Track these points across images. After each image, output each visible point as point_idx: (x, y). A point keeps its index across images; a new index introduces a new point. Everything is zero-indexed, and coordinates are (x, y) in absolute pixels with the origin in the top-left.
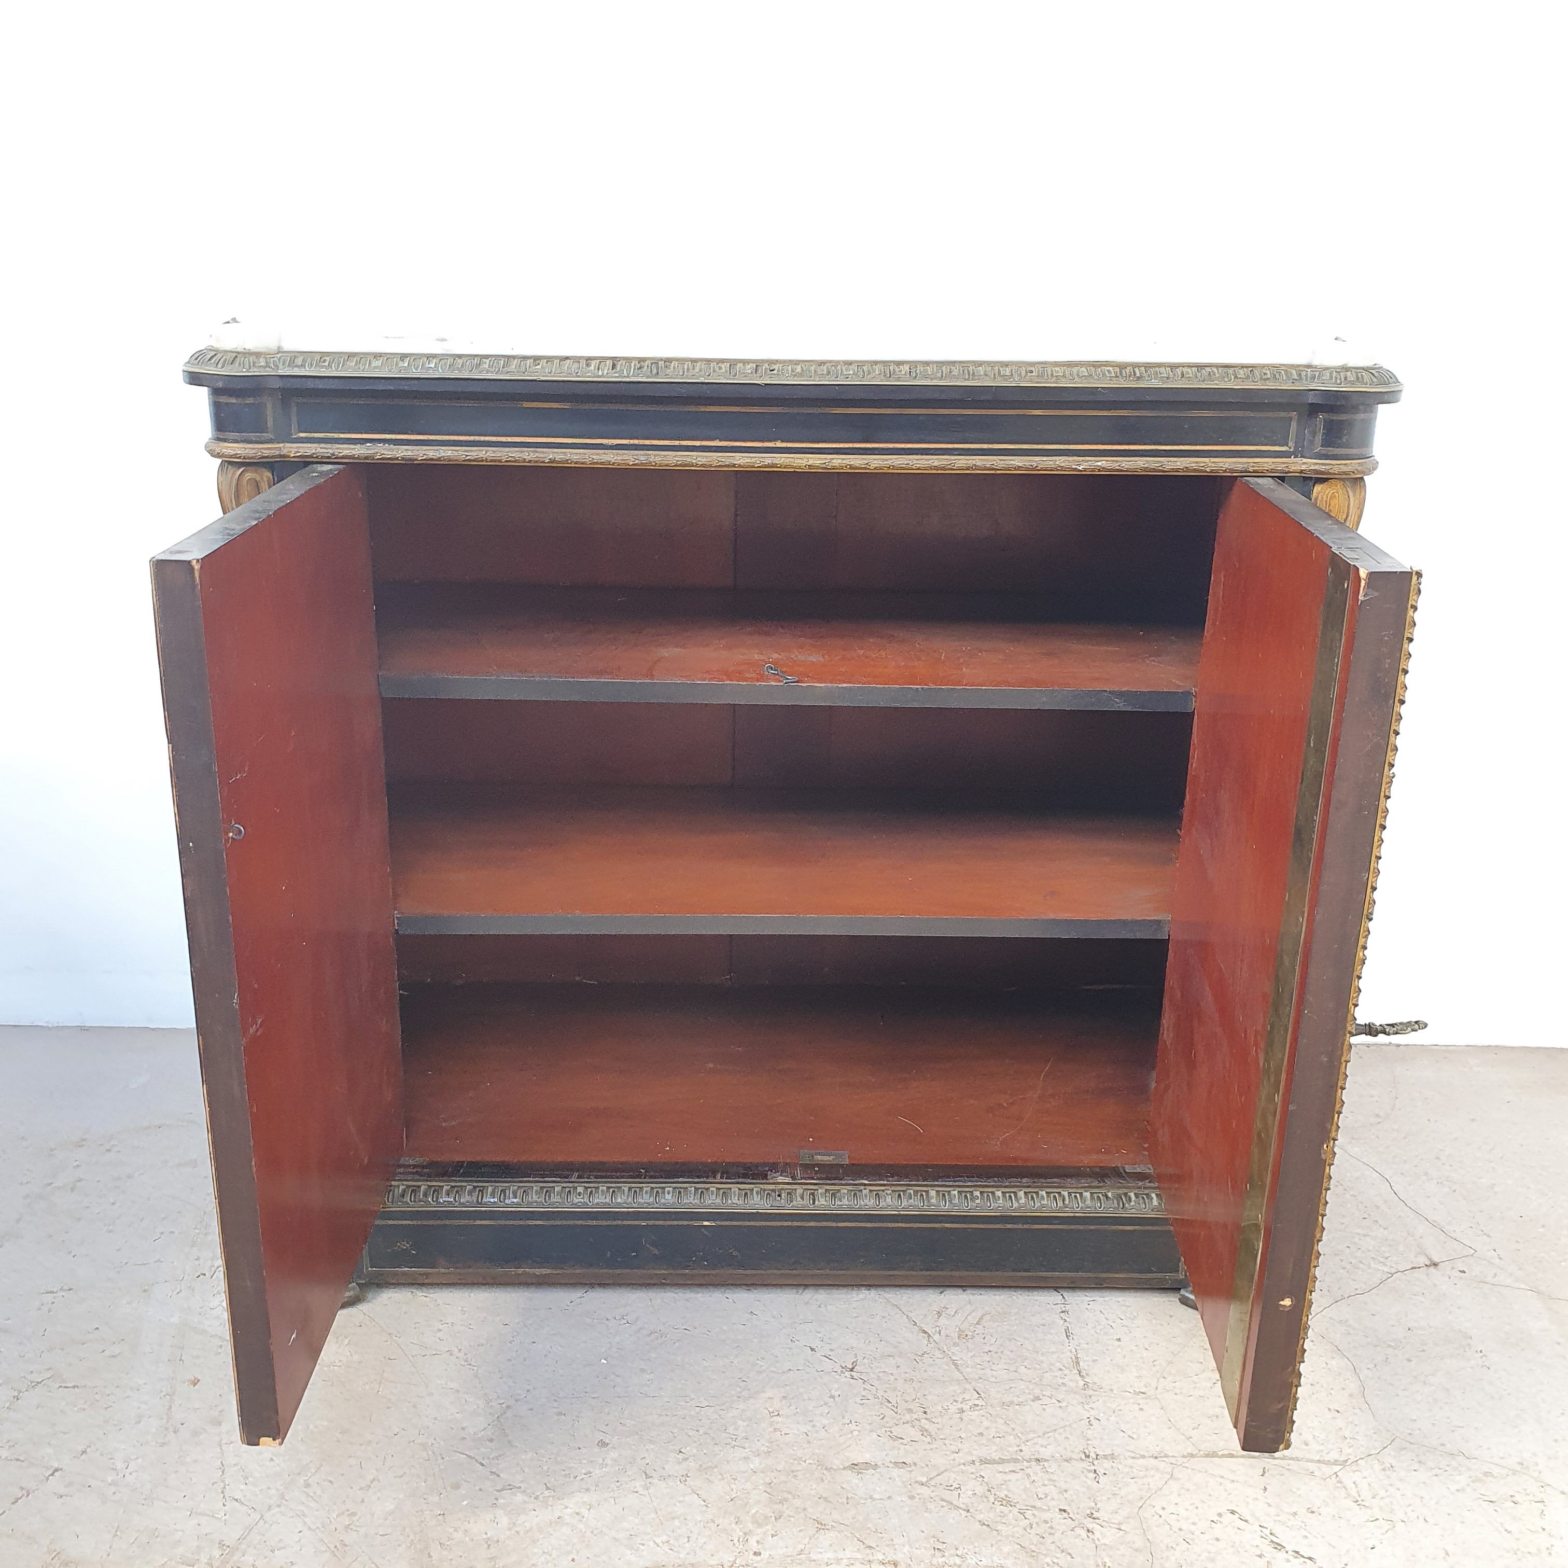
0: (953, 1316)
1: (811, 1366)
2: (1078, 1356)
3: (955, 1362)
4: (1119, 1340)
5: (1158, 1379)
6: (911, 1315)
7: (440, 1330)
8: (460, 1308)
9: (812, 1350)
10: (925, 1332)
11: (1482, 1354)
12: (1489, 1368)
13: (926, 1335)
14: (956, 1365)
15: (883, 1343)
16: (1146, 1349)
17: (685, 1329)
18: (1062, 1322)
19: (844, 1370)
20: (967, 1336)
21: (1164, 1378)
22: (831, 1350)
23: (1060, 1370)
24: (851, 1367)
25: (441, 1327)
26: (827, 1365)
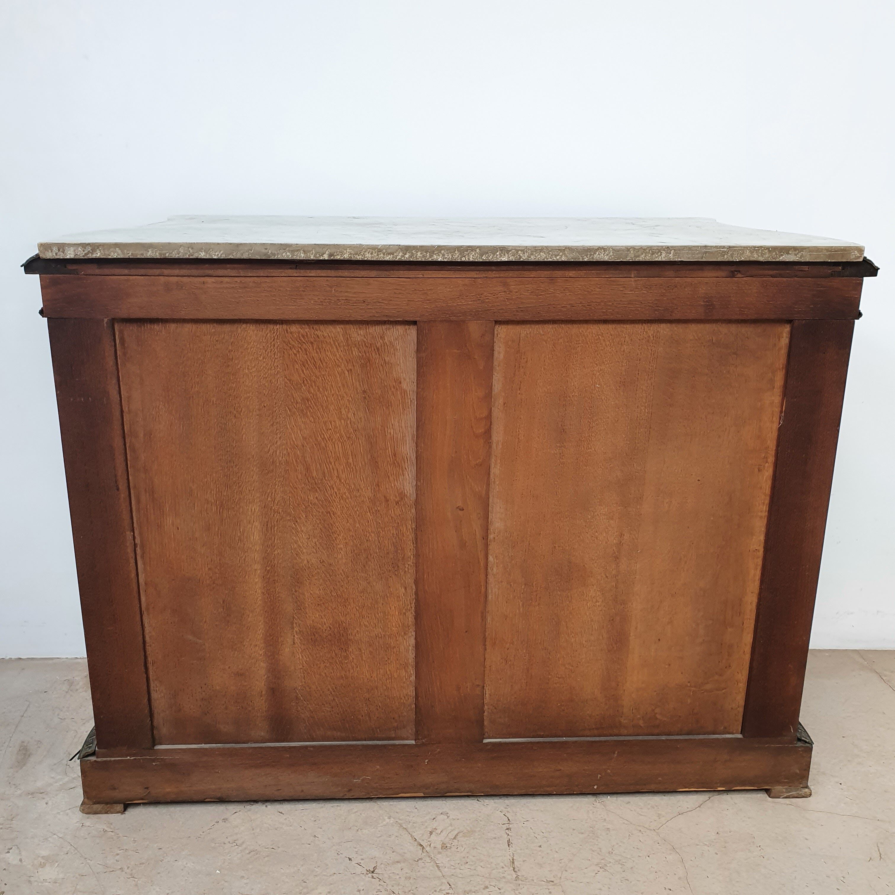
0: (440, 834)
1: (348, 870)
2: (514, 858)
3: (438, 865)
4: (540, 846)
5: (562, 872)
6: (414, 834)
7: (118, 854)
8: (132, 839)
9: (350, 859)
10: (421, 845)
11: (760, 848)
12: (764, 857)
13: (421, 848)
14: (438, 867)
15: (394, 853)
16: (557, 852)
17: (273, 848)
18: (507, 835)
19: (368, 872)
20: (447, 847)
21: (566, 871)
22: (362, 859)
23: (503, 868)
24: (372, 870)
25: (119, 852)
26: (359, 869)
